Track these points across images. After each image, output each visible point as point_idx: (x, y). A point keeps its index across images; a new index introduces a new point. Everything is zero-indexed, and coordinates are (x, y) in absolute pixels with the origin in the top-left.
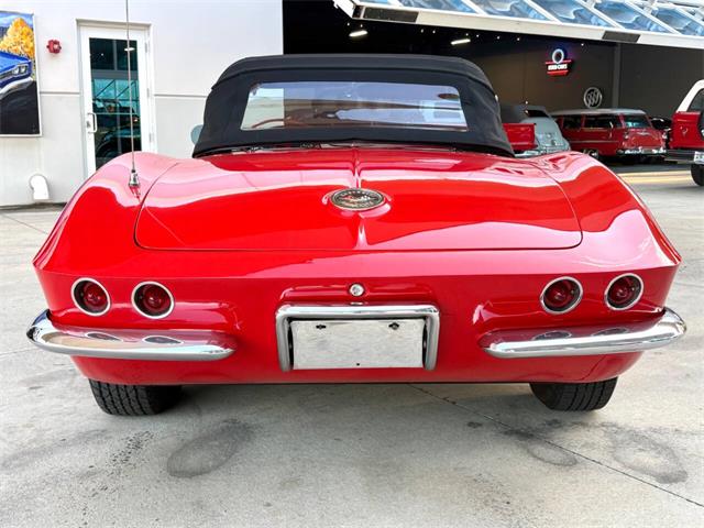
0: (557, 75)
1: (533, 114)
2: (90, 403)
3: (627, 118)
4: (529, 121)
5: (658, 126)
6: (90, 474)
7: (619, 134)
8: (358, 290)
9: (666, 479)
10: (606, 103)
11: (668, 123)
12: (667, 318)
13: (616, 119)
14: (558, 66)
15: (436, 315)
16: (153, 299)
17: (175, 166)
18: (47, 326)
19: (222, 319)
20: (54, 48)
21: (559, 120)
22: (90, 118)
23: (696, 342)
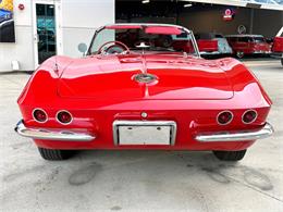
0: (227, 20)
1: (217, 36)
2: (38, 155)
3: (256, 39)
4: (215, 39)
5: (269, 42)
6: (38, 183)
7: (252, 45)
8: (145, 115)
9: (264, 189)
10: (247, 33)
11: (272, 41)
12: (266, 127)
13: (251, 39)
14: (228, 16)
15: (175, 125)
16: (64, 117)
17: (72, 62)
18: (22, 126)
19: (91, 125)
20: (21, 7)
21: (228, 39)
22: (36, 37)
23: (279, 133)
